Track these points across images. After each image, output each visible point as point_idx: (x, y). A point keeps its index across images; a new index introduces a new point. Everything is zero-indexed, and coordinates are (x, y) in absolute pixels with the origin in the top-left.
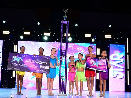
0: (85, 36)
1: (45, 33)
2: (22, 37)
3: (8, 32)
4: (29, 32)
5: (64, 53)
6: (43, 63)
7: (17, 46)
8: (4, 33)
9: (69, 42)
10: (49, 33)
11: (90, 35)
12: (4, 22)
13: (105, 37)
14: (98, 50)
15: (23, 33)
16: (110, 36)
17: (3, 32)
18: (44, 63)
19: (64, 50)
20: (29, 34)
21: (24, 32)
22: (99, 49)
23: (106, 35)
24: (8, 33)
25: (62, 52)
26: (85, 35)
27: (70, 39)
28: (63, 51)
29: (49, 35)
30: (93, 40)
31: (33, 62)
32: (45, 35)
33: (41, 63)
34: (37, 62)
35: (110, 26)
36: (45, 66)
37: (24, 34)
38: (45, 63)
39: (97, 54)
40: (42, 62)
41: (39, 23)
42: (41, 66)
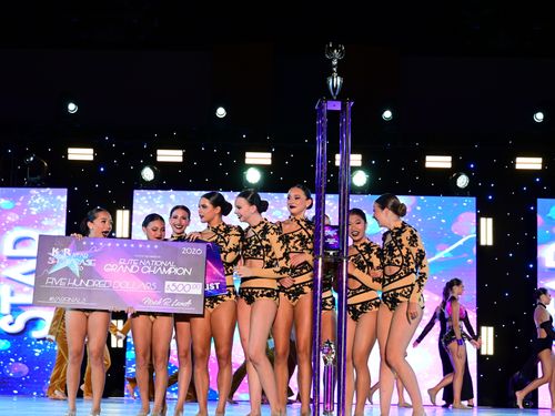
0: (428, 165)
1: (248, 154)
2: (148, 174)
3: (91, 151)
4: (180, 152)
5: (331, 241)
6: (176, 271)
7: (127, 212)
8: (70, 157)
9: (354, 191)
10: (269, 155)
11: (449, 158)
12: (72, 107)
13: (518, 167)
14: (487, 225)
15: (155, 155)
16: (540, 160)
17: (66, 154)
18: (180, 271)
19: (333, 228)
20: (180, 159)
21: (159, 152)
22: (490, 220)
23: (519, 160)
24: (91, 158)
25: (326, 238)
26: (428, 158)
27: (360, 179)
28: (328, 232)
29: (269, 162)
30: (462, 181)
31: (135, 269)
32: (247, 161)
33: (169, 271)
34: (152, 269)
35: (539, 117)
36: (185, 283)
37: (159, 159)
38: (185, 270)
39: (483, 243)
40: (172, 267)
41: (221, 112)
42: (167, 283)
